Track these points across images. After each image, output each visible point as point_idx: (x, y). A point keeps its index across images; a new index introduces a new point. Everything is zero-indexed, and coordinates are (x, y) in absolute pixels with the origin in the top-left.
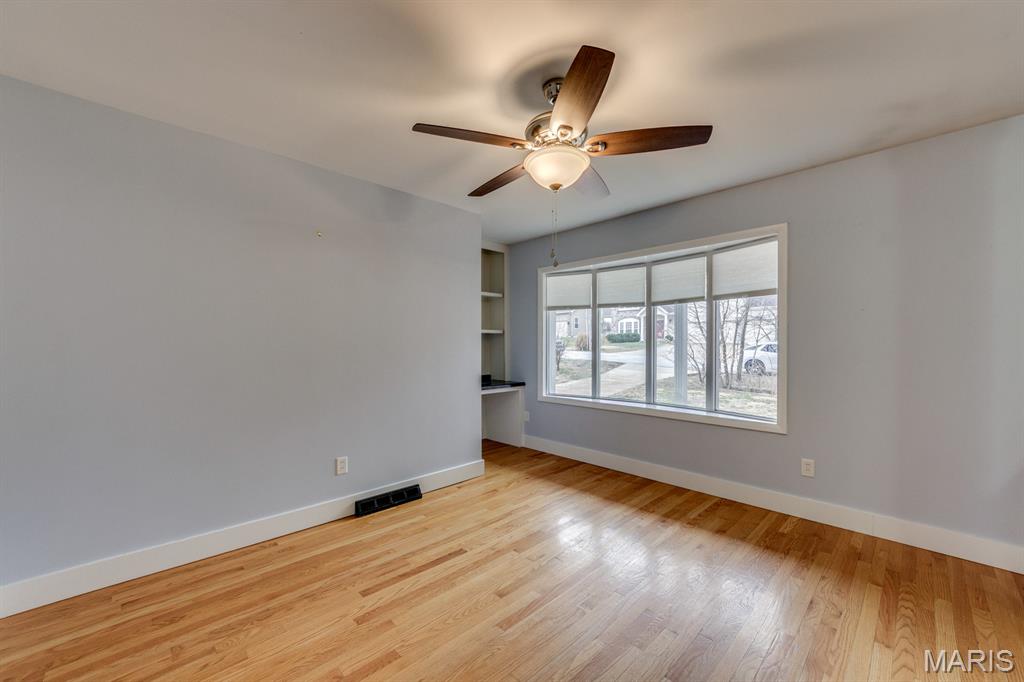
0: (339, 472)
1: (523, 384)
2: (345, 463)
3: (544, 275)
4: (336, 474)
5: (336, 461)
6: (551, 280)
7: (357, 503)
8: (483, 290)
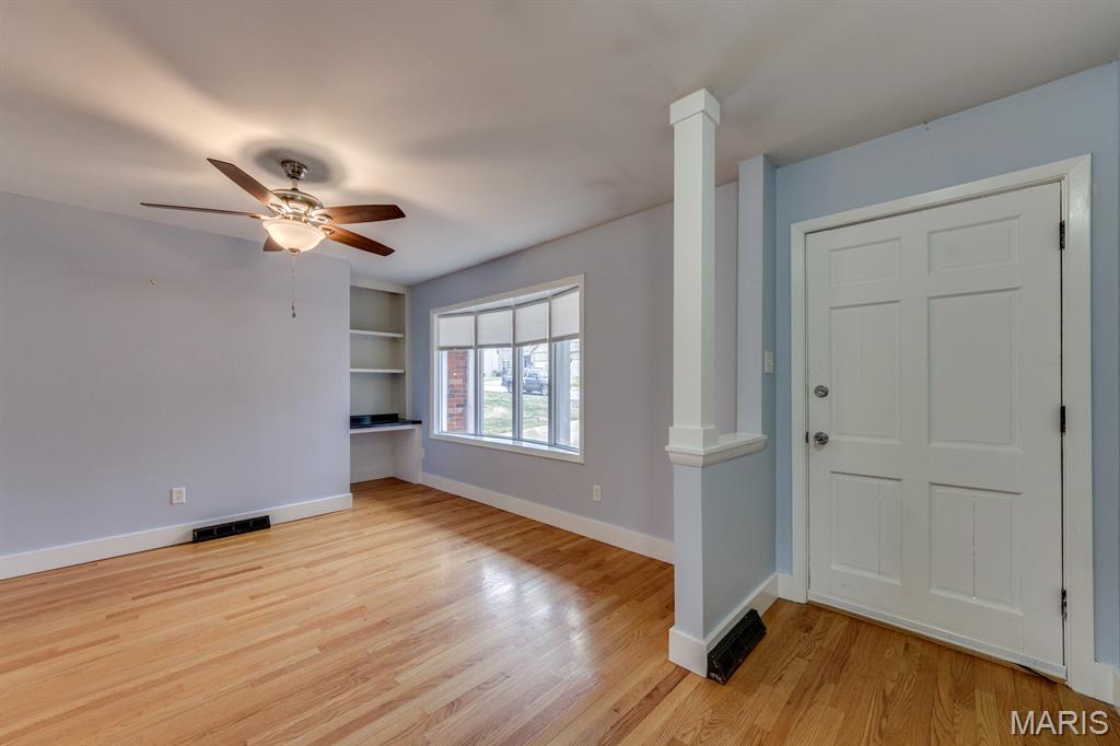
0: (175, 502)
1: (420, 422)
2: (181, 494)
3: (435, 316)
4: (171, 503)
5: (171, 492)
6: (443, 321)
7: (194, 531)
8: (351, 328)
